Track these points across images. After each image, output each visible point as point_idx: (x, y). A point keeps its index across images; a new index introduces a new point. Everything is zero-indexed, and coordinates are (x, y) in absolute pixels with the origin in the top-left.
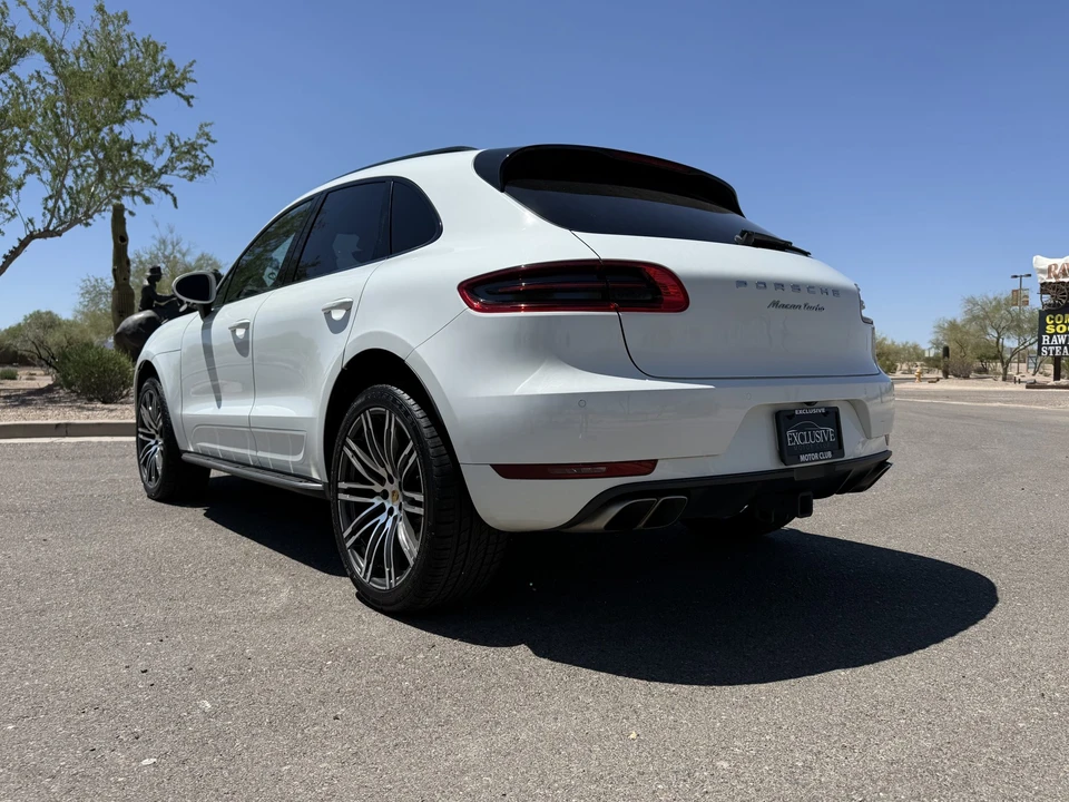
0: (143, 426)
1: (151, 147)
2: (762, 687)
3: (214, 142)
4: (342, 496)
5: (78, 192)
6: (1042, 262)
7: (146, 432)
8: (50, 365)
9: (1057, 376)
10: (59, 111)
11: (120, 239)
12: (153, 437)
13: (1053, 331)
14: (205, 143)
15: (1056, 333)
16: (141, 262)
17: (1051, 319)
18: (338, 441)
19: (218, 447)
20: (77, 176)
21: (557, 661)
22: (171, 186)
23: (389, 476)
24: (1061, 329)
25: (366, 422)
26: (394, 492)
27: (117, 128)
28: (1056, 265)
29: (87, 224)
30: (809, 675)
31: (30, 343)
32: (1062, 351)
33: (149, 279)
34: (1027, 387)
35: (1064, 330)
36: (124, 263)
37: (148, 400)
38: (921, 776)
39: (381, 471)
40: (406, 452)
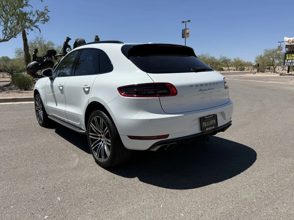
0: (37, 106)
1: (31, 14)
2: (194, 190)
3: (49, 12)
4: (90, 136)
5: (12, 28)
6: (287, 39)
7: (38, 108)
8: (8, 72)
9: (288, 72)
10: (4, 4)
11: (25, 40)
12: (40, 109)
13: (288, 59)
14: (47, 12)
15: (289, 59)
16: (31, 44)
17: (288, 55)
18: (88, 123)
19: (57, 116)
20: (11, 23)
21: (145, 182)
22: (38, 26)
23: (102, 133)
24: (291, 58)
25: (95, 119)
26: (103, 137)
27: (21, 9)
28: (290, 40)
29: (15, 37)
30: (206, 185)
31: (2, 67)
32: (290, 64)
33: (34, 52)
34: (280, 75)
35: (291, 59)
36: (27, 47)
37: (37, 100)
38: (228, 217)
39: (100, 131)
40: (106, 129)
